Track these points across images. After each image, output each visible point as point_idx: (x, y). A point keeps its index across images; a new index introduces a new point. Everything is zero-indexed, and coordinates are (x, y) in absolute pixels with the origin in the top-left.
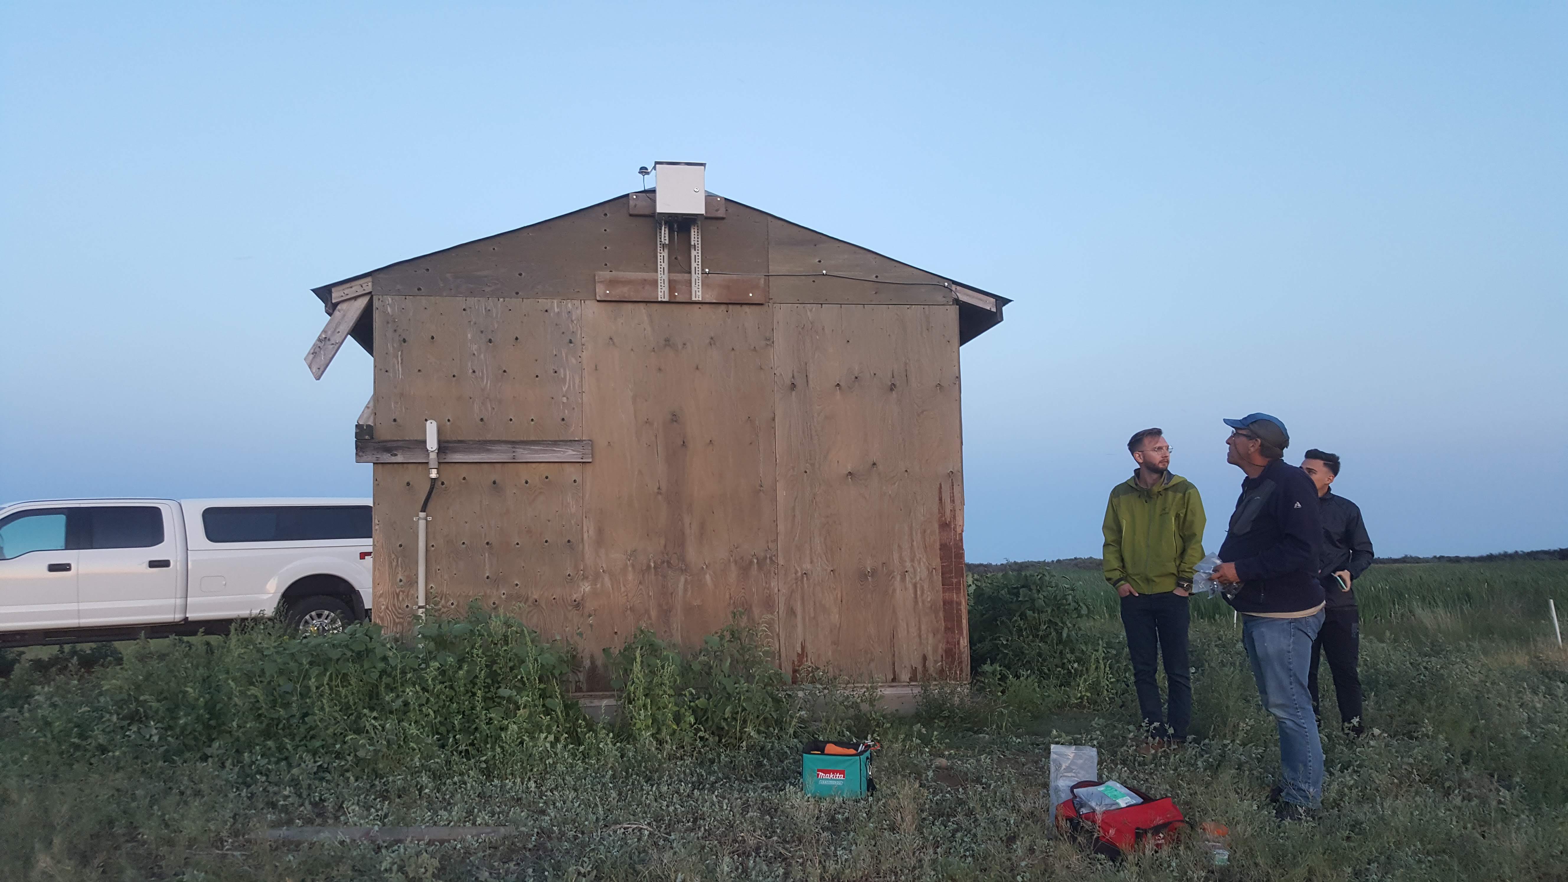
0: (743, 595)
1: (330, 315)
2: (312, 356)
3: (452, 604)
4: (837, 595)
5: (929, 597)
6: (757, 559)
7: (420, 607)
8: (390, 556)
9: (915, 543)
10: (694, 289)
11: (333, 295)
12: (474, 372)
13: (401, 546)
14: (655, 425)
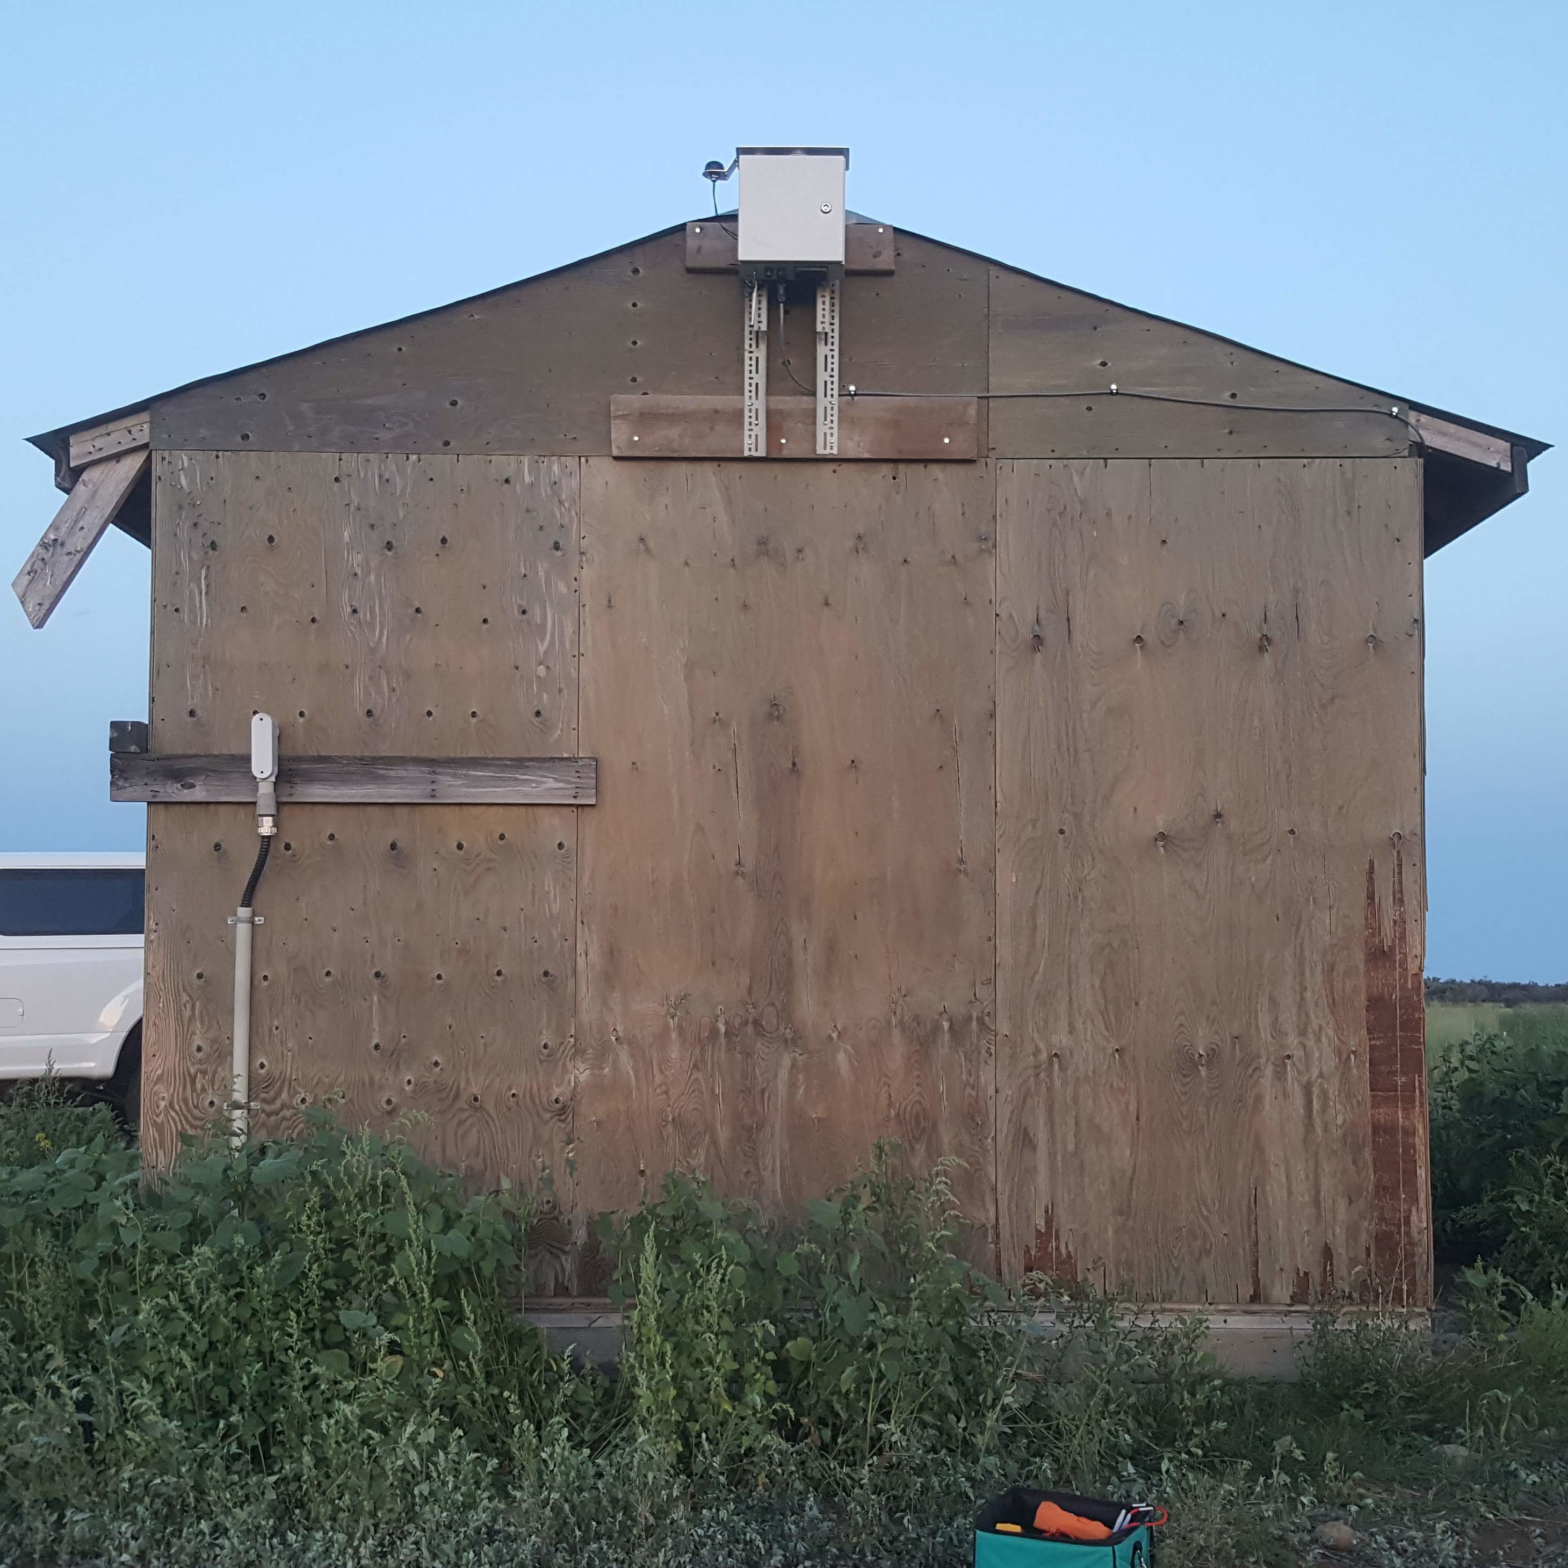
0: (918, 1098)
1: (67, 491)
2: (27, 578)
3: (303, 1101)
4: (1127, 1104)
5: (1340, 1115)
6: (950, 1021)
7: (236, 1106)
8: (178, 997)
9: (1308, 994)
10: (821, 429)
11: (73, 451)
12: (355, 611)
13: (200, 976)
14: (734, 726)
